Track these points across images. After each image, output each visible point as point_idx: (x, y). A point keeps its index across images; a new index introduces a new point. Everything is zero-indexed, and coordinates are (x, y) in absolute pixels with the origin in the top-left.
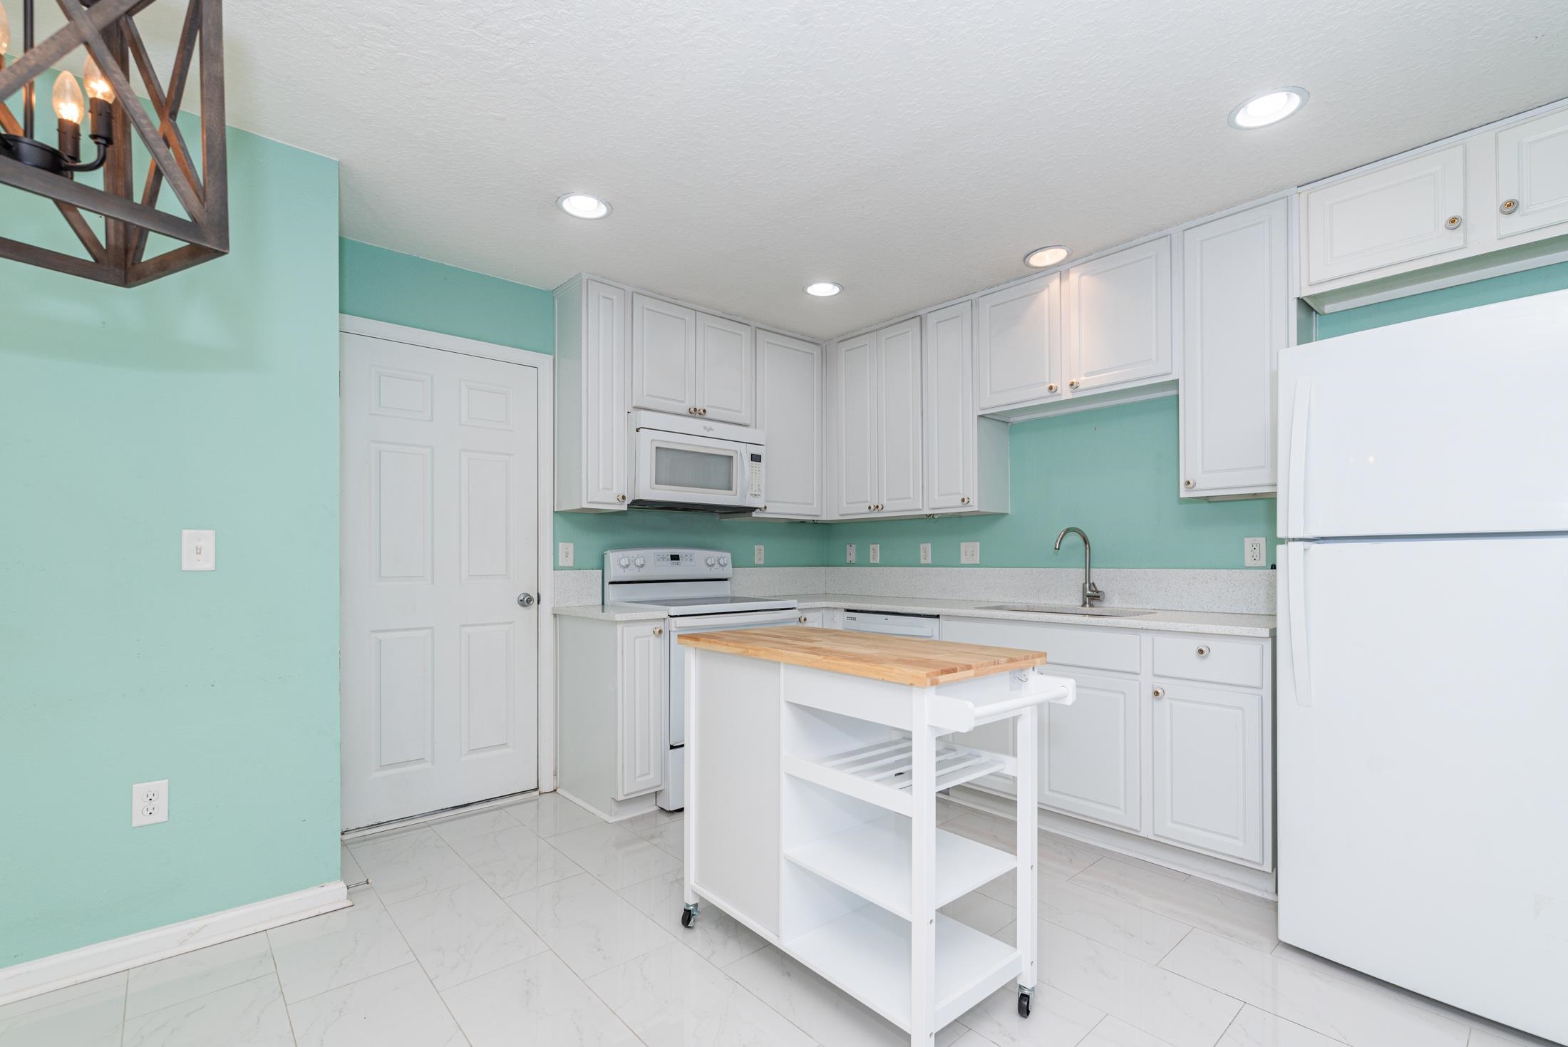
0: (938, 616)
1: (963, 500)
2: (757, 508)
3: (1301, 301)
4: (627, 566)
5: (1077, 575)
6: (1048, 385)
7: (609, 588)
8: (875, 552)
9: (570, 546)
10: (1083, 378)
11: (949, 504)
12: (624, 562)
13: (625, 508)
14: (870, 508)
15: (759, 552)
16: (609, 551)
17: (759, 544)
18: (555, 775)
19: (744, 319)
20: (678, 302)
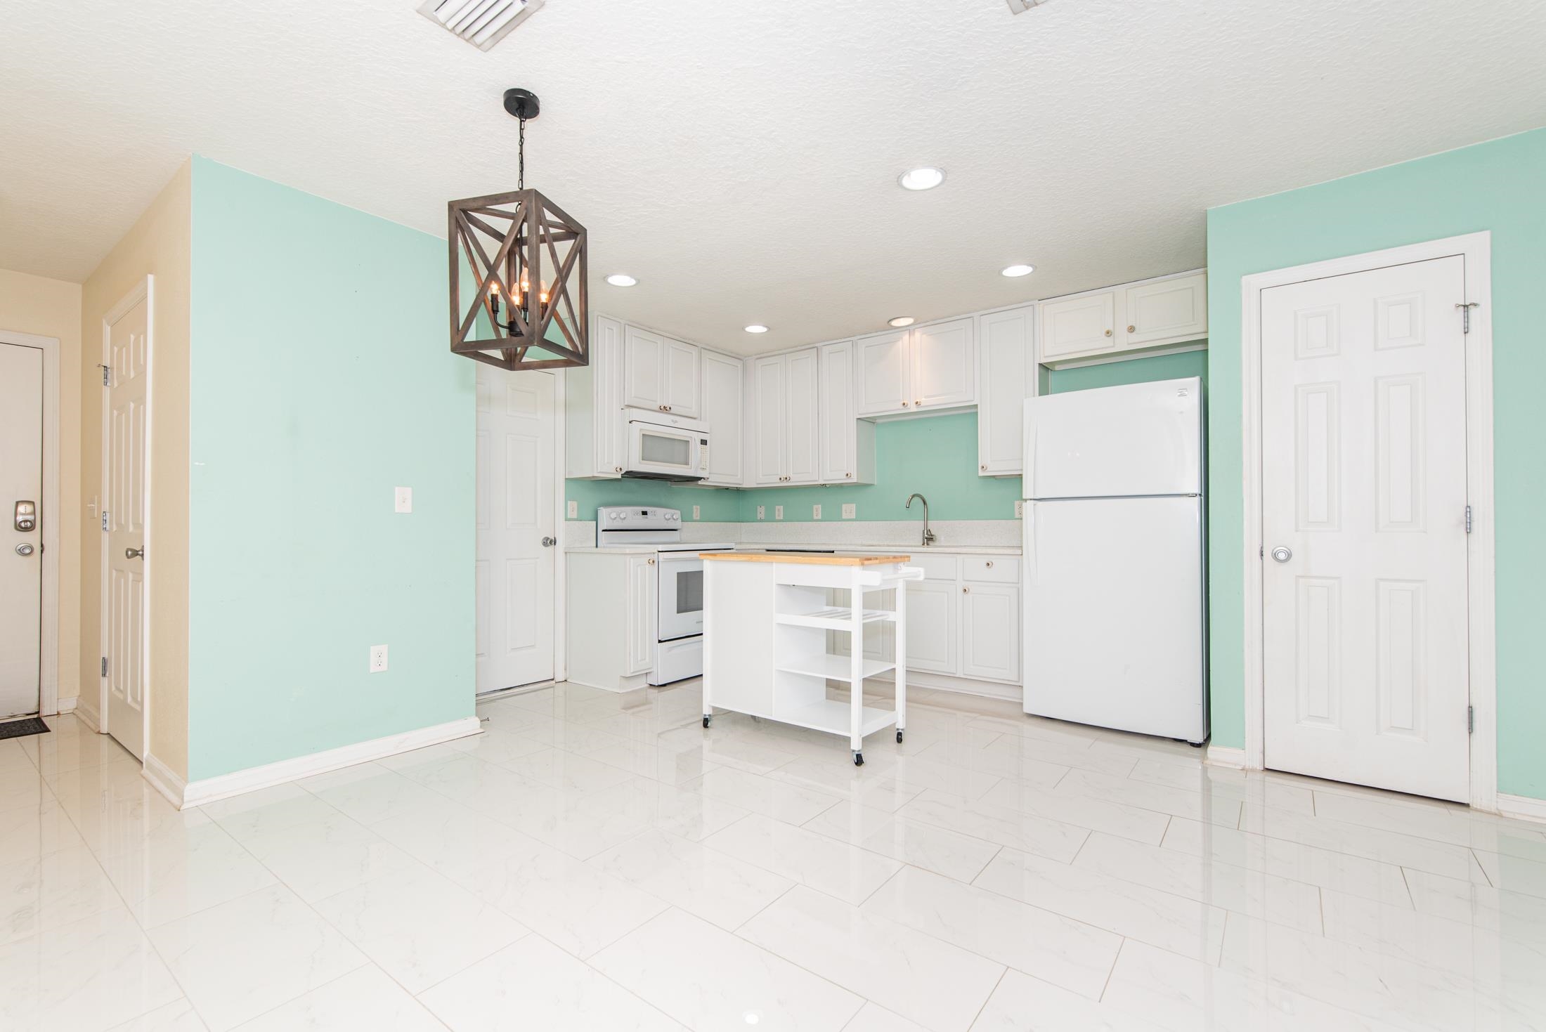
0: (833, 552)
1: (847, 475)
2: (701, 478)
3: (1040, 365)
4: (615, 518)
5: (919, 525)
6: (902, 402)
7: (602, 535)
8: (780, 511)
9: (575, 504)
10: (923, 399)
11: (839, 478)
12: (613, 515)
13: (619, 477)
14: (780, 479)
15: (696, 511)
16: (601, 508)
17: (697, 504)
18: (565, 669)
19: (694, 341)
20: (653, 330)
